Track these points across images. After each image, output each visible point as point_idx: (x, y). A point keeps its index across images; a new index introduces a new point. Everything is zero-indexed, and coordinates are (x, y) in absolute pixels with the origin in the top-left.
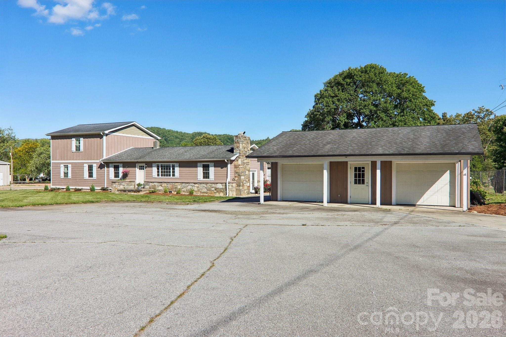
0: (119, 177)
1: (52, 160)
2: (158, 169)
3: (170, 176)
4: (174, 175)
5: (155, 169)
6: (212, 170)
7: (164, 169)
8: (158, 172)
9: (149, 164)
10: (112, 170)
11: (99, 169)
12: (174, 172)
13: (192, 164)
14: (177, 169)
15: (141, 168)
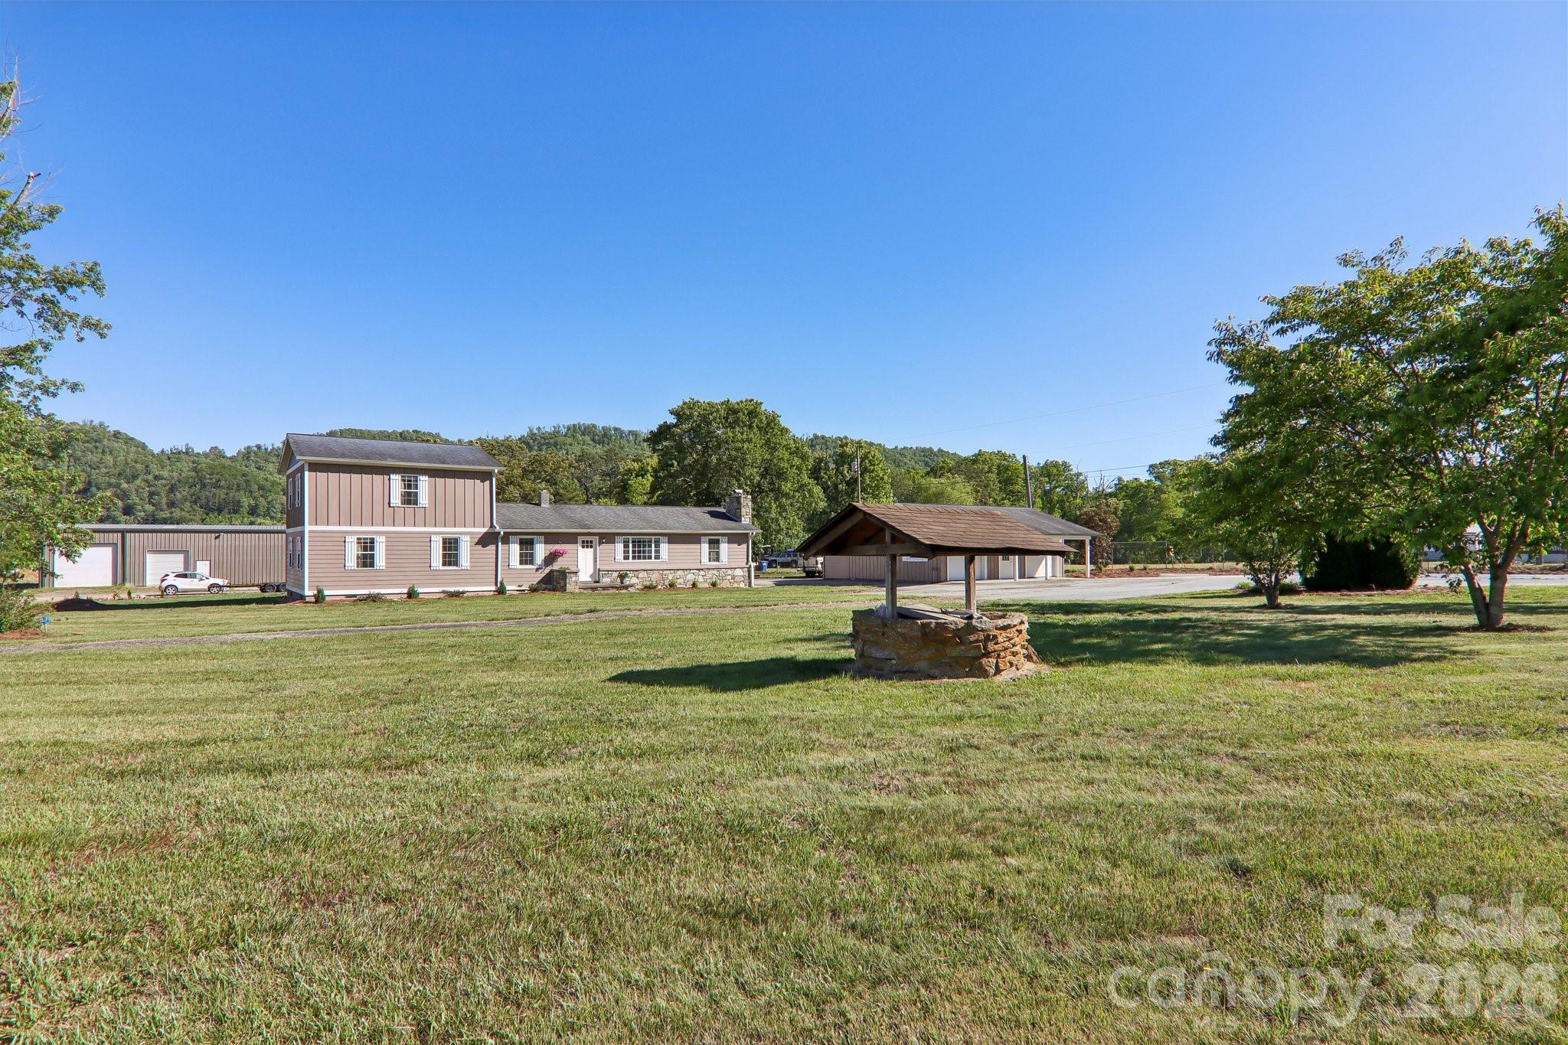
0: (532, 562)
1: (310, 524)
2: (626, 546)
3: (650, 558)
4: (657, 557)
5: (619, 547)
6: (724, 547)
7: (639, 546)
8: (626, 552)
9: (608, 538)
10: (515, 549)
11: (479, 547)
12: (657, 552)
13: (693, 539)
14: (664, 547)
15: (587, 544)
